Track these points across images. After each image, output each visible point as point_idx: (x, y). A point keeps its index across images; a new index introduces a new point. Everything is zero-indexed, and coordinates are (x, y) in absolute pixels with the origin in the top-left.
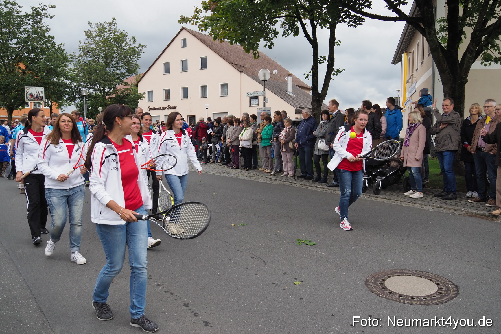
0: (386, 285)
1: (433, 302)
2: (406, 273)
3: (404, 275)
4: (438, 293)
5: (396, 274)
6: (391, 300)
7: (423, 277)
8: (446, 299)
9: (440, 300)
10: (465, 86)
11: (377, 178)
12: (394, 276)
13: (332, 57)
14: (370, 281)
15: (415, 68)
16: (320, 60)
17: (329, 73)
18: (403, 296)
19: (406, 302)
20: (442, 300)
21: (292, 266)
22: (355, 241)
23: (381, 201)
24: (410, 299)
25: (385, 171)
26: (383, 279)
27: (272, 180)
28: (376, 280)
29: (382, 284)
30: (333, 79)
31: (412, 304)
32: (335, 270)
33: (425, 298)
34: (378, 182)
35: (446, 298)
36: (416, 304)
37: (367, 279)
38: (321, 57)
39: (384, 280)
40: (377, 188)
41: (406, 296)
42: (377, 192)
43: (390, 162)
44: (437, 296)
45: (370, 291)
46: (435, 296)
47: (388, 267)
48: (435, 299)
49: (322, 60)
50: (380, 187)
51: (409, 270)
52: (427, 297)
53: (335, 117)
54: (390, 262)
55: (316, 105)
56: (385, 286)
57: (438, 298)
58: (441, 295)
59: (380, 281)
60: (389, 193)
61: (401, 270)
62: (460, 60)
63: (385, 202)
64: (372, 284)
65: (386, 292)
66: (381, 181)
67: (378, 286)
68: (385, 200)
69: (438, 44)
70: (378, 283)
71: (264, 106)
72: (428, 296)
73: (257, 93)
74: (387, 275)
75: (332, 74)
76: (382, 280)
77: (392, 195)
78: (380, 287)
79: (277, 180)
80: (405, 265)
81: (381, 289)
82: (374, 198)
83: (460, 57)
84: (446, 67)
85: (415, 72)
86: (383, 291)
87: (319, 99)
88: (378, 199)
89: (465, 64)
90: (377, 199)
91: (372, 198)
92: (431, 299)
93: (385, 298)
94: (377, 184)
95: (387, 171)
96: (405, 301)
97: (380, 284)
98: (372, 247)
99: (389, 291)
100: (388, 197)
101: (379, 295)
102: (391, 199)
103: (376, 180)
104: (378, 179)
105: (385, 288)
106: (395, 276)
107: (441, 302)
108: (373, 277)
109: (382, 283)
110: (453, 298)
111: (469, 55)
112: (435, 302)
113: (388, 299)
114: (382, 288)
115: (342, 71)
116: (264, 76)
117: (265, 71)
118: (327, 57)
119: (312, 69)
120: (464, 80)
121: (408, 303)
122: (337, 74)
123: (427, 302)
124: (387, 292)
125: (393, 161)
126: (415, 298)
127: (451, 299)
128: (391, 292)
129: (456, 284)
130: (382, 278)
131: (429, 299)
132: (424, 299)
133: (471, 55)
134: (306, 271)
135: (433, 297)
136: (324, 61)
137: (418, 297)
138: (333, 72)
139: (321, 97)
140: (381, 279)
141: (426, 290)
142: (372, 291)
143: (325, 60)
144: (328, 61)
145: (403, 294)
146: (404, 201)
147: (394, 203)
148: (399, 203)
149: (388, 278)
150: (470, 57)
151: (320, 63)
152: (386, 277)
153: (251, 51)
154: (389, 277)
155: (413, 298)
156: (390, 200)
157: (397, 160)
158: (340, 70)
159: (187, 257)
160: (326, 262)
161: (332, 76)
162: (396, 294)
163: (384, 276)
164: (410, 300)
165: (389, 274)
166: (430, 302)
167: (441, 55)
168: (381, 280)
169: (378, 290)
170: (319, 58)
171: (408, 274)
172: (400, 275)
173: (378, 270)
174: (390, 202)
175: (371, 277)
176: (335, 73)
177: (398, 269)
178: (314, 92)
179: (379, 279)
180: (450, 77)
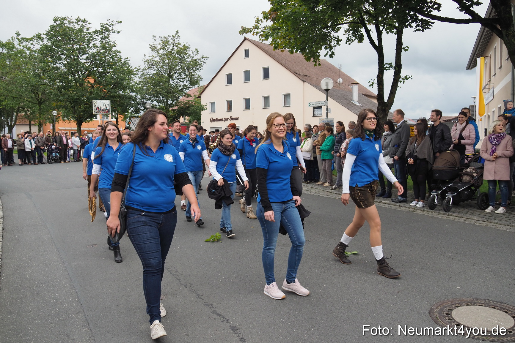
0: (453, 316)
1: (508, 338)
3: (474, 305)
5: (465, 304)
7: (497, 308)
11: (447, 194)
12: (463, 306)
13: (399, 64)
14: (435, 310)
15: (493, 73)
16: (386, 67)
17: (396, 81)
19: (476, 337)
21: (349, 290)
22: (420, 264)
23: (451, 219)
25: (457, 187)
26: (451, 308)
27: (333, 194)
28: (442, 310)
30: (400, 87)
31: (483, 339)
32: (396, 296)
34: (448, 198)
36: (488, 340)
37: (431, 309)
38: (387, 64)
39: (451, 310)
40: (447, 205)
42: (447, 209)
43: (462, 176)
44: (513, 332)
45: (434, 323)
46: (511, 332)
47: (457, 295)
48: (510, 335)
50: (451, 203)
51: (481, 299)
53: (400, 127)
54: (459, 289)
55: (382, 115)
57: (514, 334)
60: (461, 210)
61: (472, 299)
63: (456, 220)
64: (437, 314)
65: (453, 324)
66: (452, 197)
67: (444, 316)
68: (456, 217)
70: (444, 313)
71: (327, 116)
73: (319, 103)
74: (455, 304)
75: (399, 81)
76: (449, 309)
78: (447, 318)
79: (338, 194)
80: (477, 293)
81: (447, 320)
82: (444, 216)
85: (492, 78)
86: (449, 322)
87: (385, 109)
88: (449, 217)
90: (447, 216)
91: (441, 215)
92: (506, 335)
94: (447, 201)
95: (459, 186)
97: (446, 314)
98: (439, 271)
99: (456, 323)
100: (460, 215)
102: (463, 216)
103: (447, 196)
104: (449, 195)
105: (452, 319)
106: (464, 305)
108: (439, 306)
109: (449, 313)
112: (511, 339)
115: (410, 78)
116: (327, 85)
117: (327, 81)
118: (394, 64)
119: (378, 77)
122: (404, 82)
123: (501, 338)
125: (466, 176)
128: (459, 325)
130: (449, 307)
134: (364, 296)
135: (508, 333)
136: (391, 68)
138: (401, 80)
139: (387, 106)
140: (448, 308)
141: (501, 324)
143: (392, 67)
144: (395, 69)
146: (478, 219)
147: (466, 222)
148: (472, 222)
149: (456, 308)
151: (386, 70)
152: (453, 306)
153: (312, 59)
154: (457, 307)
156: (462, 218)
157: (470, 174)
158: (408, 77)
159: (238, 276)
160: (386, 286)
161: (399, 84)
163: (451, 305)
165: (457, 304)
168: (447, 310)
169: (444, 321)
170: (385, 65)
171: (479, 304)
172: (470, 304)
173: (445, 298)
174: (461, 221)
175: (436, 306)
176: (402, 80)
177: (468, 298)
178: (380, 101)
179: (446, 308)
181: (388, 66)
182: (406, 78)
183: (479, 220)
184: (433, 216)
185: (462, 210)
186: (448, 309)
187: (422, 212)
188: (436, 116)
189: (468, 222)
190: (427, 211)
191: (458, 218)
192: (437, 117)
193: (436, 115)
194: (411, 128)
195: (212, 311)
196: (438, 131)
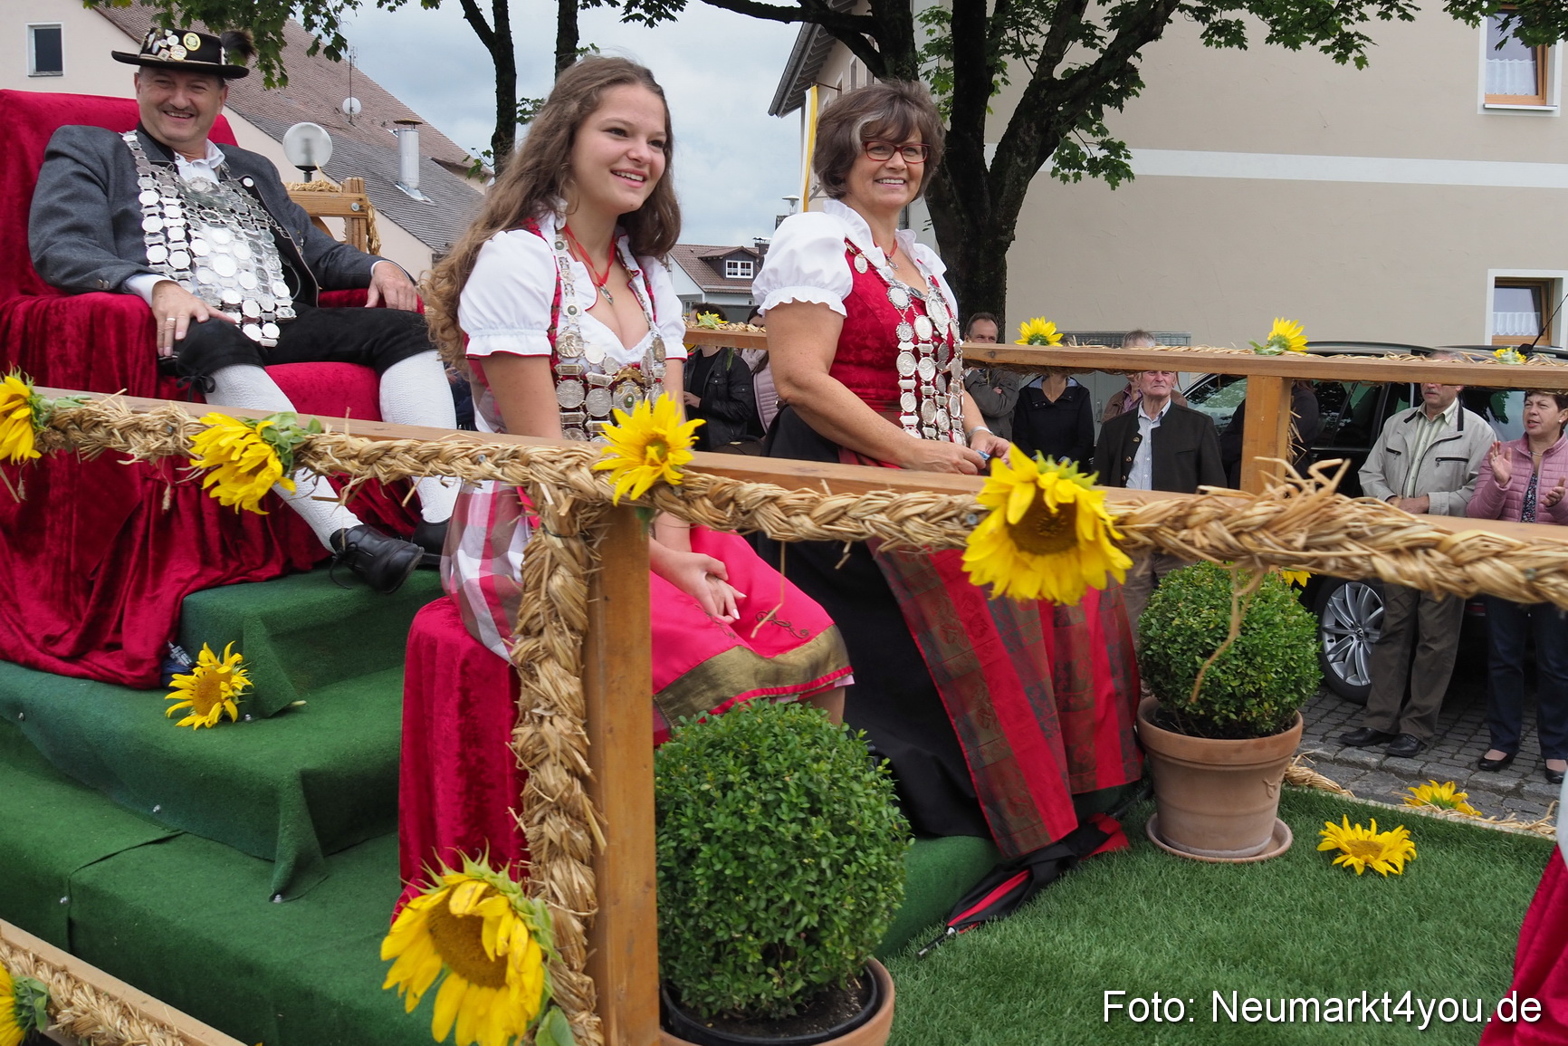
10: (1007, 255)
16: (523, 112)
38: (527, 100)
49: (529, 112)
62: (988, 164)
83: (990, 153)
84: (950, 190)
89: (1006, 188)
111: (1019, 160)
116: (308, 151)
117: (308, 134)
119: (495, 140)
120: (1003, 238)
133: (1023, 161)
150: (1022, 165)
151: (523, 122)
170: (519, 105)
180: (962, 220)
181: (528, 108)
196: (717, 378)
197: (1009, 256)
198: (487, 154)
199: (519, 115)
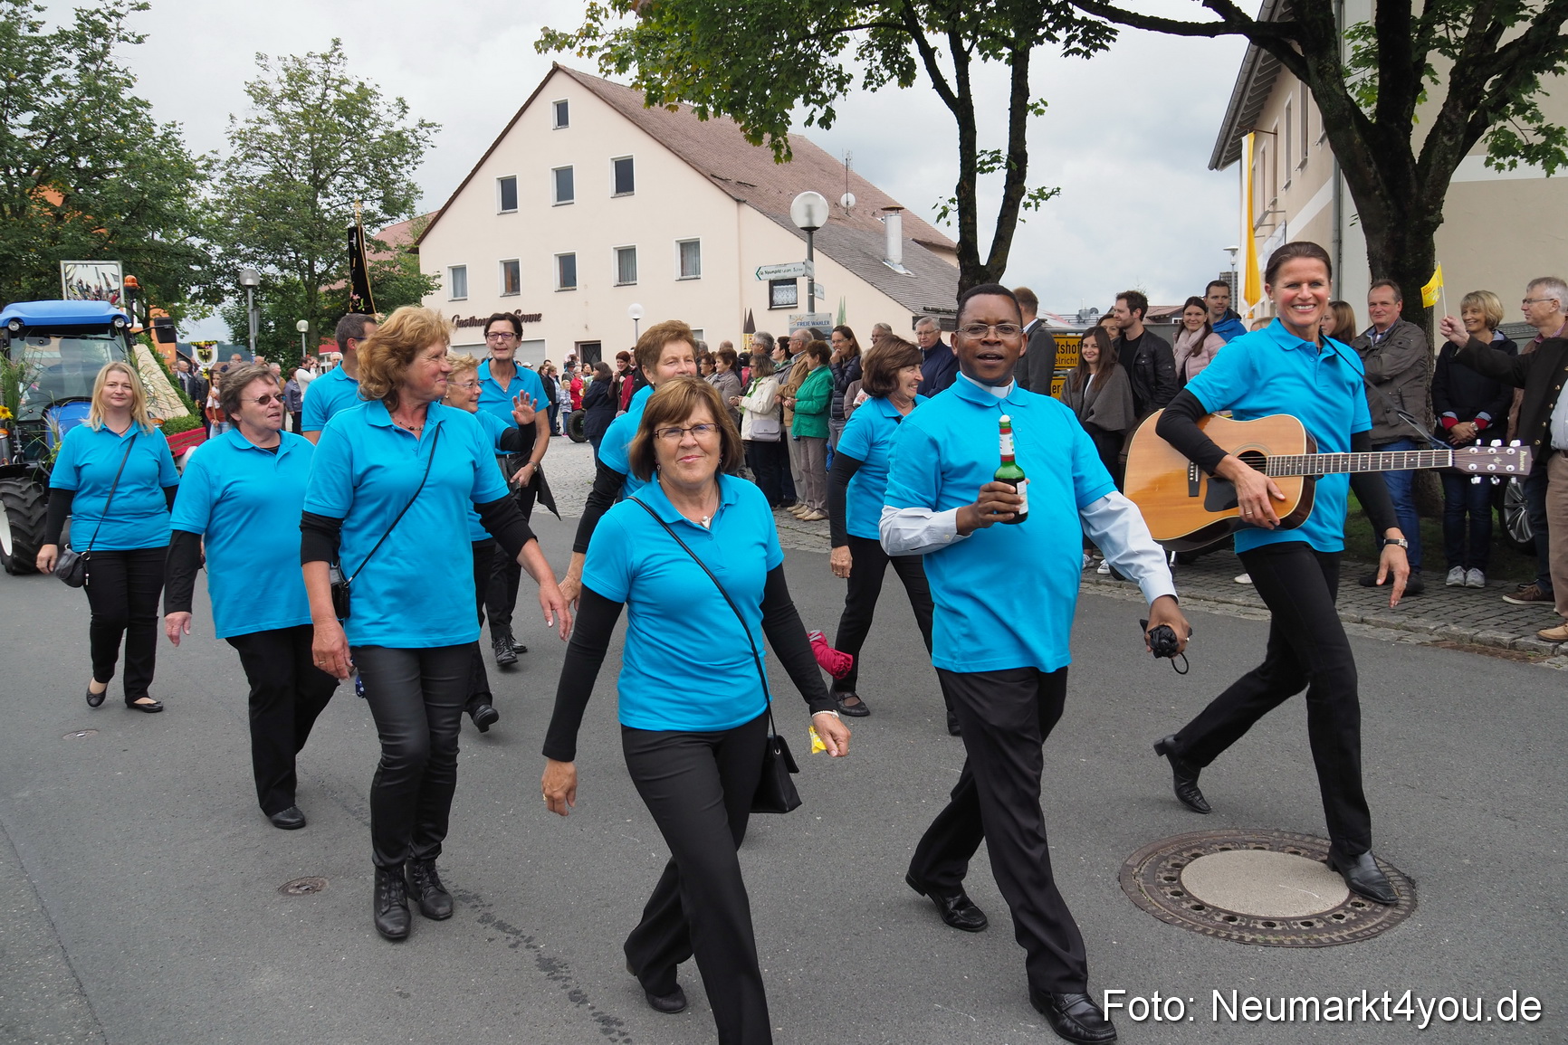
0: (1185, 885)
1: (1335, 936)
2: (1251, 842)
3: (1241, 849)
4: (1349, 906)
5: (1217, 847)
6: (1199, 932)
7: (1302, 852)
8: (1375, 927)
9: (1355, 930)
10: (1435, 234)
12: (1212, 853)
13: (1019, 150)
14: (1136, 870)
15: (1282, 182)
16: (983, 163)
17: (1010, 203)
18: (1239, 918)
19: (1248, 937)
20: (1363, 927)
21: (890, 826)
22: (1089, 739)
24: (1260, 926)
26: (1178, 861)
28: (1153, 868)
29: (1172, 879)
30: (1024, 221)
31: (1267, 944)
33: (1310, 924)
35: (1377, 921)
36: (1281, 944)
37: (1125, 867)
38: (985, 152)
39: (1180, 867)
41: (1249, 917)
44: (1347, 916)
45: (1133, 905)
46: (1341, 917)
47: (1194, 824)
48: (1339, 927)
49: (988, 163)
51: (1261, 831)
52: (1314, 921)
56: (1182, 887)
57: (1349, 921)
58: (1360, 913)
59: (1168, 870)
60: (1200, 579)
61: (1234, 832)
62: (1416, 155)
64: (1141, 880)
65: (1185, 905)
67: (1160, 886)
69: (1348, 105)
70: (1159, 877)
71: (812, 308)
72: (1319, 917)
73: (786, 268)
74: (1190, 849)
75: (1021, 204)
76: (1173, 865)
77: (1210, 586)
78: (1168, 890)
81: (1169, 896)
83: (1417, 143)
84: (1375, 177)
85: (1281, 194)
86: (1175, 901)
89: (1432, 168)
92: (1329, 927)
93: (1181, 925)
96: (1246, 935)
97: (1166, 879)
98: (1143, 756)
99: (1194, 903)
100: (1199, 592)
101: (1163, 916)
102: (1207, 596)
105: (1181, 893)
106: (1216, 851)
107: (1360, 935)
108: (1146, 857)
109: (1174, 874)
110: (1397, 922)
111: (1445, 139)
112: (1341, 937)
113: (1192, 928)
114: (1172, 893)
115: (1052, 193)
116: (810, 215)
117: (810, 201)
118: (1005, 153)
119: (959, 189)
120: (1430, 218)
121: (1254, 941)
122: (1037, 205)
123: (1316, 936)
124: (1189, 906)
126: (1277, 923)
127: (1391, 926)
128: (1200, 907)
129: (1408, 874)
130: (1175, 858)
131: (1320, 925)
132: (1304, 928)
133: (1450, 139)
135: (1334, 920)
136: (996, 165)
137: (1284, 921)
138: (1025, 199)
140: (1172, 862)
141: (1313, 897)
142: (1139, 905)
143: (1000, 162)
144: (1008, 165)
145: (1238, 911)
146: (1247, 603)
147: (1216, 612)
148: (1233, 610)
149: (1191, 860)
150: (1449, 144)
151: (983, 171)
152: (1185, 854)
153: (767, 137)
154: (1197, 856)
155: (1269, 924)
156: (1205, 600)
158: (1047, 191)
161: (1022, 213)
162: (1217, 910)
163: (1180, 852)
164: (1261, 932)
165: (1195, 847)
166: (1324, 938)
167: (1358, 139)
168: (1169, 867)
169: (1161, 900)
170: (979, 156)
171: (1254, 845)
172: (1231, 847)
173: (1163, 835)
174: (1203, 609)
175: (1138, 859)
176: (1030, 200)
177: (1223, 829)
178: (967, 263)
179: (1164, 863)
180: (1388, 207)
181: (987, 158)
182: (1042, 195)
183: (1250, 606)
184: (1124, 597)
185: (1204, 578)
186: (1170, 863)
187: (1092, 587)
188: (1128, 311)
189: (1219, 611)
190: (1106, 585)
191: (1193, 602)
192: (1131, 314)
193: (1129, 307)
194: (1056, 340)
195: (479, 916)
196: (1144, 359)
197: (1438, 236)
198: (952, 201)
199: (978, 166)
